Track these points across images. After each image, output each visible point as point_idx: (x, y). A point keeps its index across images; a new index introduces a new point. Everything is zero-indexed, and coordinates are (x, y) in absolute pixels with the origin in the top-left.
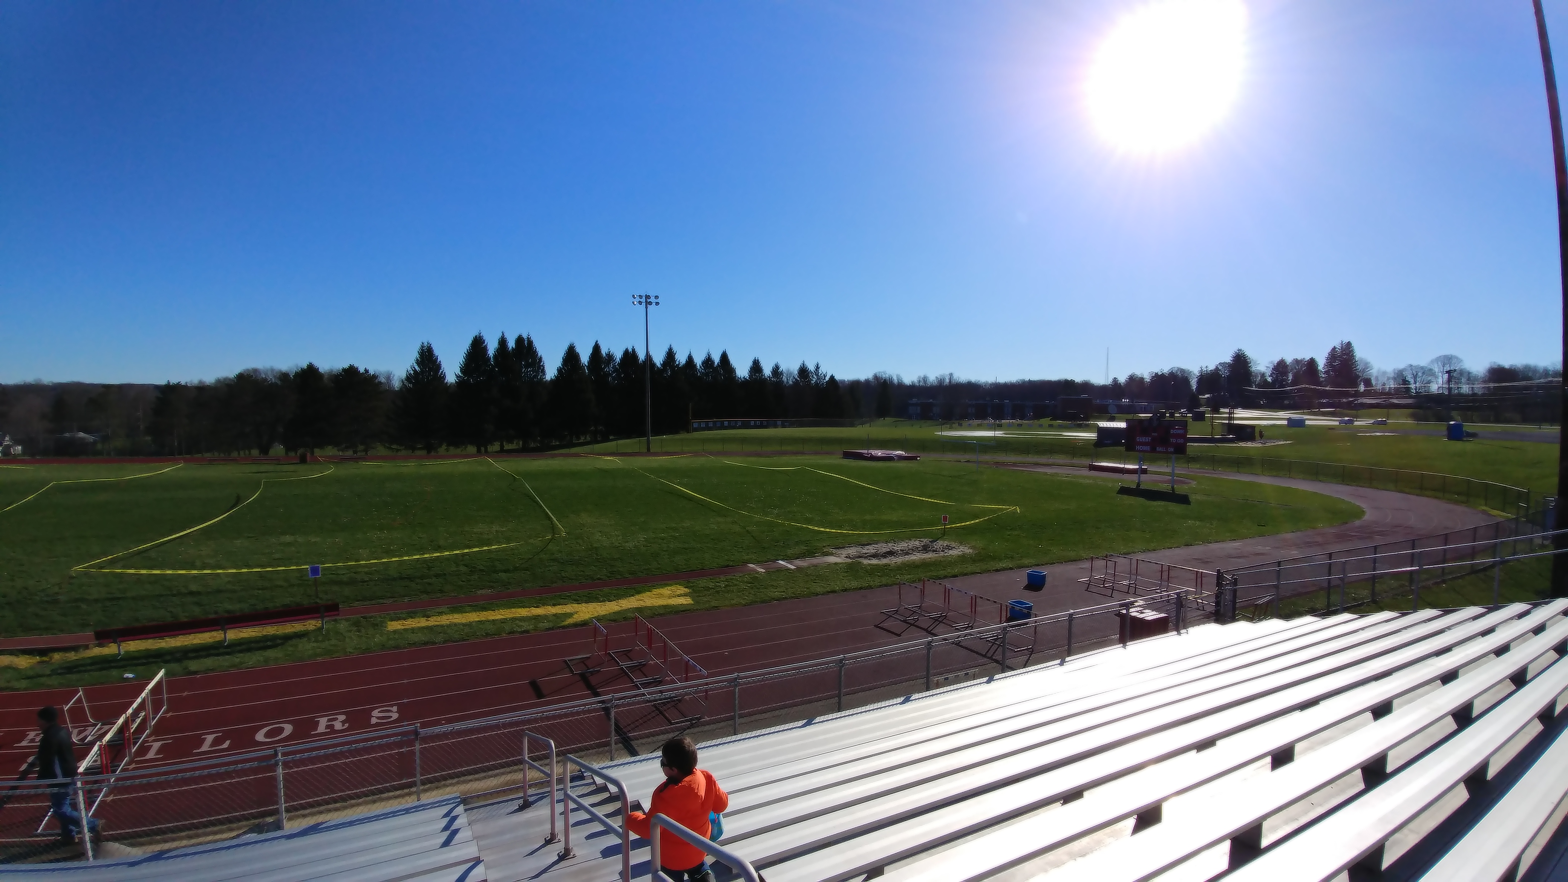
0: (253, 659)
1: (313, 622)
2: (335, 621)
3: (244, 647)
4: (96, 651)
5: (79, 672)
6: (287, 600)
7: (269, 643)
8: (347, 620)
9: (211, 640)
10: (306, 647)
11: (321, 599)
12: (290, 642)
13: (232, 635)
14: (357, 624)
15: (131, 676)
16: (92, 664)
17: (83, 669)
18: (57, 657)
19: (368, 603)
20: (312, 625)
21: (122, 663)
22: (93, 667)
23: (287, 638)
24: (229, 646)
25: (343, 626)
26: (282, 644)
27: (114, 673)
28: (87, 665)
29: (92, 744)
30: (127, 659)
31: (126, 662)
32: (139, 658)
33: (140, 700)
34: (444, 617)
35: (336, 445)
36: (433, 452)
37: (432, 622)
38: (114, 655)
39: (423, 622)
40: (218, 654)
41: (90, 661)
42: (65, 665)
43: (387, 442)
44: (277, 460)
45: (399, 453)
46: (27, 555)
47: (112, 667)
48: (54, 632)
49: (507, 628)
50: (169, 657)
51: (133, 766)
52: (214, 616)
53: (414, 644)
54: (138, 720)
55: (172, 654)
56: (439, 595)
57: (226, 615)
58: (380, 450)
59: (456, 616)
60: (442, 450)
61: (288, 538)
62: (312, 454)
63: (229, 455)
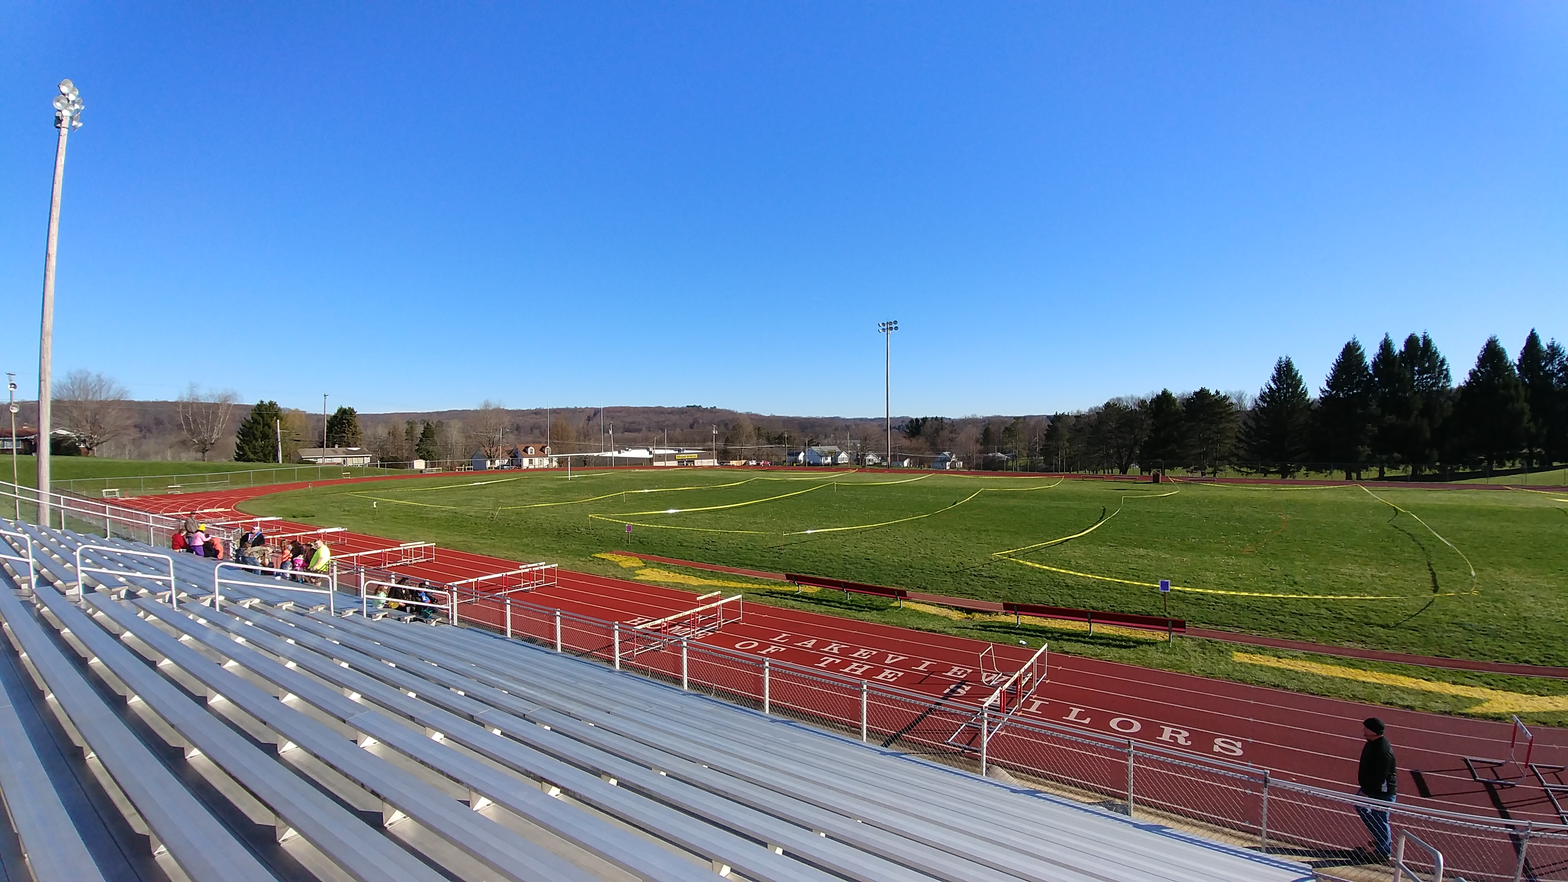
0: (1111, 654)
1: (1161, 633)
2: (1181, 637)
3: (1102, 641)
4: (1002, 618)
5: (991, 631)
6: (1139, 608)
7: (1124, 643)
8: (1193, 640)
9: (1080, 629)
10: (1154, 656)
11: (1169, 613)
12: (1141, 647)
13: (1097, 628)
14: (1202, 645)
15: (1024, 643)
16: (999, 627)
17: (994, 629)
18: (978, 616)
19: (1213, 627)
20: (1160, 636)
21: (1018, 631)
22: (1000, 630)
23: (1139, 642)
24: (1092, 638)
25: (1188, 644)
26: (1135, 647)
27: (1013, 637)
28: (996, 627)
29: (995, 688)
30: (1022, 629)
31: (1021, 632)
32: (1030, 631)
33: (1029, 663)
34: (1300, 663)
35: (1186, 466)
36: (1288, 478)
37: (1284, 664)
38: (1013, 624)
39: (1273, 662)
40: (1084, 642)
41: (998, 624)
42: (982, 624)
43: (1236, 465)
44: (1134, 480)
45: (1250, 477)
46: (964, 539)
47: (1013, 633)
48: (977, 598)
49: (1384, 697)
50: (1050, 635)
51: (1020, 713)
52: (1083, 609)
53: (1262, 682)
54: (1027, 679)
55: (1052, 633)
56: (1294, 637)
57: (1091, 610)
58: (1229, 472)
59: (1314, 664)
60: (1301, 474)
61: (1142, 552)
62: (1163, 474)
63: (1097, 473)
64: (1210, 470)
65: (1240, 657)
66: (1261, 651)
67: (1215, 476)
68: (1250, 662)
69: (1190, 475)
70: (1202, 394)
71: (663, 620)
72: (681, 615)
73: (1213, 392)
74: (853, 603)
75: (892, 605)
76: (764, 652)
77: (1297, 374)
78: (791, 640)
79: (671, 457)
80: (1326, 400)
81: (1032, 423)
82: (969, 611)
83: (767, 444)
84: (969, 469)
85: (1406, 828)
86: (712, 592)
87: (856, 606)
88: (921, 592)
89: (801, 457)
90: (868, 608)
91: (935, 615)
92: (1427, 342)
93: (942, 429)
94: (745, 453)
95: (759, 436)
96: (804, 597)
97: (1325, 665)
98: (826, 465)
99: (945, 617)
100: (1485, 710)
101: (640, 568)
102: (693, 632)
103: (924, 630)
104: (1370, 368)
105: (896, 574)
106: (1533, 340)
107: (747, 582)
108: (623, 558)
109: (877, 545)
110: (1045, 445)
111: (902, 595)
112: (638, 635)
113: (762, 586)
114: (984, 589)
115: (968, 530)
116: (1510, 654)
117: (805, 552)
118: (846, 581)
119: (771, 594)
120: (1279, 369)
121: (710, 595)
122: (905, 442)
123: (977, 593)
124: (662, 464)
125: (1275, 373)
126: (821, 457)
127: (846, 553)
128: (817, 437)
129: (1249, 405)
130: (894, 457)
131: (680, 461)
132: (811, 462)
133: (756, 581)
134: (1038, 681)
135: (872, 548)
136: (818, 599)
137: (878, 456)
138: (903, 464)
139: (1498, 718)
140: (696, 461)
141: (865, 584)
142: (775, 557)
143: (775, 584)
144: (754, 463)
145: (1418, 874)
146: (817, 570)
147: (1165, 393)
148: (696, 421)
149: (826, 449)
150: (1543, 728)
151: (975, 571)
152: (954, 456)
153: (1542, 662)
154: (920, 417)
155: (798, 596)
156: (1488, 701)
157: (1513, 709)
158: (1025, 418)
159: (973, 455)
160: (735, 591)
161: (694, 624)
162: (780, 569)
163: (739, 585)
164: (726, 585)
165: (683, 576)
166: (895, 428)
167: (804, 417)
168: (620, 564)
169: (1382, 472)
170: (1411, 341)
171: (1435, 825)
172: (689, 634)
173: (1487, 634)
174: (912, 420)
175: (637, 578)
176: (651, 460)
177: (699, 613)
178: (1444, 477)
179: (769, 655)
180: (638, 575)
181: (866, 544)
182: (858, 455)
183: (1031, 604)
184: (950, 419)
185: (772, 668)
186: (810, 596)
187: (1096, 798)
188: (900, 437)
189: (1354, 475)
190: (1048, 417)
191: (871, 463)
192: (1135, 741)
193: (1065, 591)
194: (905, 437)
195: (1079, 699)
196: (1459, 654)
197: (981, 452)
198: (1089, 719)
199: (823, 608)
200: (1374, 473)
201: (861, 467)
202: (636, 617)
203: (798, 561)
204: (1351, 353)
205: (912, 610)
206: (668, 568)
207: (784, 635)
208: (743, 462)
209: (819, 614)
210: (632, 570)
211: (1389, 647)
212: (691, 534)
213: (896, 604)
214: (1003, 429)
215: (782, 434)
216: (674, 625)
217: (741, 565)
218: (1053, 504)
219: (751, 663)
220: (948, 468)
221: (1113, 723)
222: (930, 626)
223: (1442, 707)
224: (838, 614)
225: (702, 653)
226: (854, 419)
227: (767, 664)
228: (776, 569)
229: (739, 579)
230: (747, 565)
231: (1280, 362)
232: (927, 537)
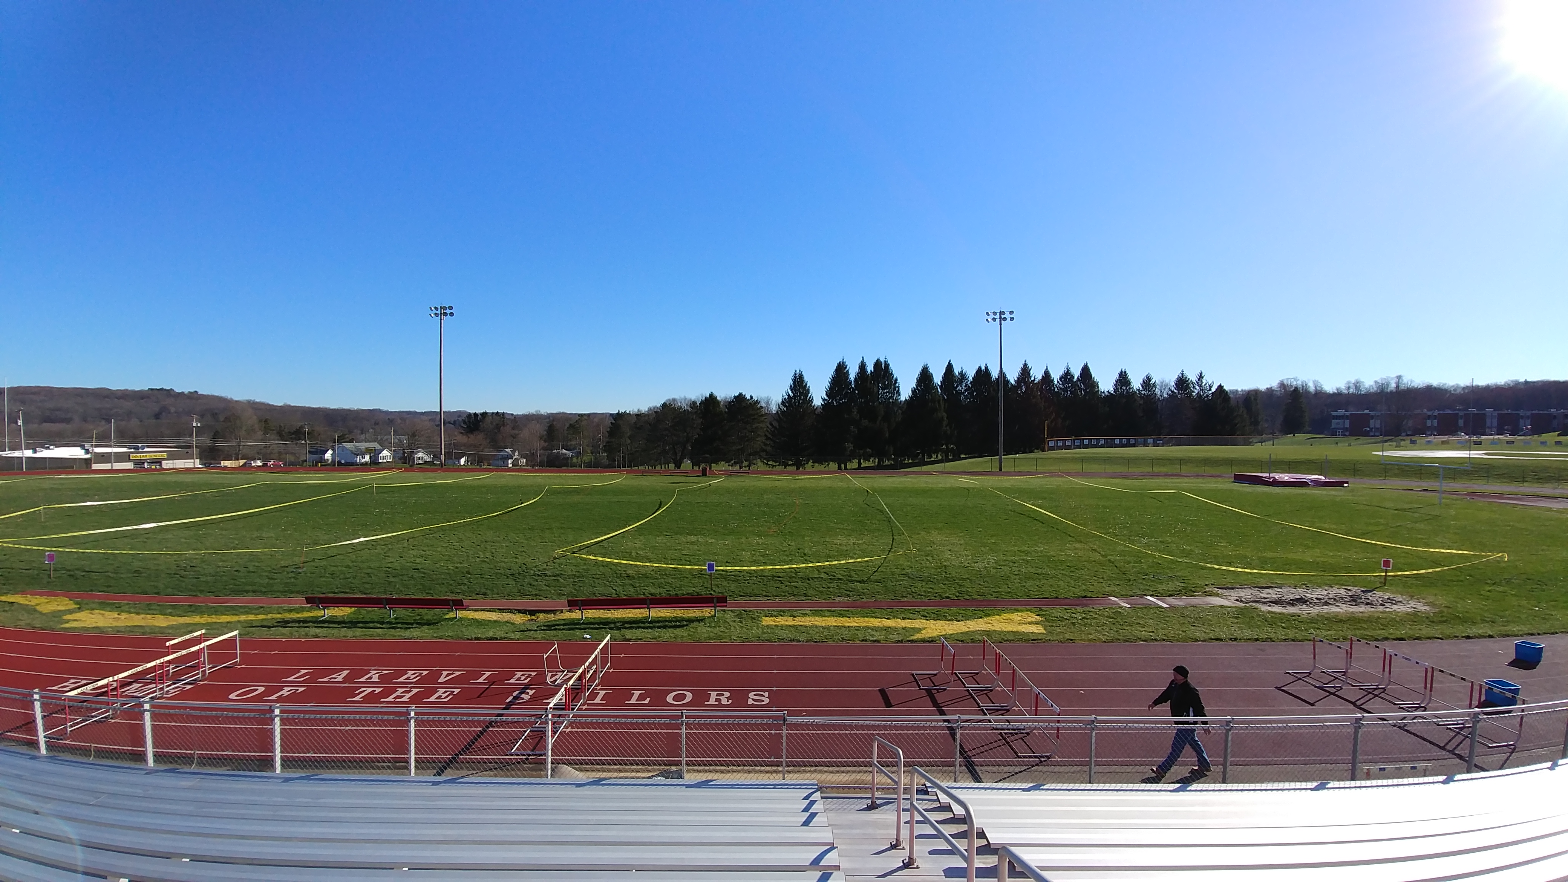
0: (667, 635)
1: (708, 610)
2: (724, 611)
3: (660, 624)
4: (568, 615)
5: (556, 629)
6: (691, 590)
7: (678, 624)
8: (733, 612)
9: (640, 616)
10: (703, 630)
11: (714, 591)
12: (692, 625)
13: (655, 613)
14: (739, 616)
15: (588, 636)
16: (564, 625)
17: (558, 627)
18: (541, 617)
19: (747, 598)
20: (707, 612)
21: (583, 626)
22: (564, 627)
23: (690, 621)
24: (651, 622)
25: (729, 616)
26: (687, 625)
27: (578, 632)
28: (561, 625)
29: (560, 686)
30: (587, 624)
31: (586, 626)
32: (593, 624)
33: (593, 656)
34: (808, 618)
35: (728, 461)
36: (801, 469)
37: (798, 621)
38: (578, 620)
39: (790, 621)
40: (644, 628)
41: (563, 622)
42: (546, 624)
43: (765, 459)
44: (686, 473)
45: (775, 469)
46: (527, 540)
47: (577, 628)
48: (541, 597)
49: (861, 635)
50: (613, 626)
51: (586, 707)
52: (642, 596)
53: (782, 639)
54: (591, 672)
55: (615, 623)
56: (804, 598)
57: (650, 597)
58: (760, 466)
59: (817, 618)
60: (809, 466)
61: (693, 538)
62: (710, 468)
63: (655, 468)
64: (745, 463)
65: (767, 621)
66: (781, 614)
67: (749, 469)
68: (774, 624)
69: (731, 468)
70: (740, 398)
71: (111, 679)
72: (140, 669)
73: (748, 397)
74: (397, 621)
75: (447, 617)
76: (274, 697)
77: (806, 384)
78: (313, 677)
79: (120, 457)
80: (826, 406)
81: (596, 420)
82: (532, 613)
83: (278, 440)
84: (533, 466)
85: (878, 734)
86: (191, 632)
87: (402, 623)
88: (480, 599)
89: (328, 455)
90: (417, 623)
91: (495, 621)
92: (887, 365)
93: (504, 425)
94: (245, 451)
95: (266, 430)
96: (333, 622)
97: (824, 618)
98: (362, 464)
99: (507, 622)
100: (923, 636)
101: (71, 612)
102: (162, 689)
103: (483, 639)
104: (853, 383)
105: (452, 582)
106: (950, 367)
107: (247, 613)
108: (43, 599)
109: (428, 553)
110: (608, 442)
111: (459, 604)
112: (71, 704)
113: (269, 616)
114: (548, 588)
115: (532, 529)
116: (936, 593)
117: (333, 569)
118: (389, 596)
119: (284, 623)
120: (795, 381)
121: (188, 637)
122: (461, 439)
123: (541, 593)
124: (107, 466)
125: (792, 383)
126: (357, 455)
127: (389, 565)
128: (350, 432)
129: (774, 409)
130: (448, 455)
131: (139, 463)
132: (343, 462)
133: (260, 610)
134: (602, 672)
135: (421, 556)
136: (351, 622)
137: (429, 454)
138: (459, 462)
139: (932, 640)
140: (163, 462)
141: (413, 597)
142: (290, 578)
143: (290, 611)
144: (259, 463)
145: (888, 768)
146: (350, 588)
147: (711, 395)
148: (164, 409)
149: (363, 446)
150: (961, 644)
151: (539, 571)
152: (516, 454)
153: (957, 597)
154: (479, 411)
155: (324, 622)
156: (925, 629)
157: (940, 632)
158: (589, 415)
159: (536, 451)
160: (229, 627)
161: (162, 678)
162: (298, 592)
163: (235, 618)
164: (214, 620)
165: (143, 616)
166: (450, 423)
167: (331, 408)
168: (38, 608)
169: (860, 464)
170: (878, 364)
171: (896, 728)
172: (155, 691)
173: (922, 580)
174: (470, 415)
175: (67, 625)
176: (87, 462)
177: (169, 662)
178: (898, 466)
179: (280, 699)
180: (68, 621)
181: (415, 552)
182: (404, 453)
183: (595, 598)
184: (512, 414)
185: (285, 715)
186: (341, 619)
187: (654, 771)
188: (456, 433)
189: (843, 466)
190: (611, 414)
191: (421, 462)
192: (687, 710)
193: (627, 581)
194: (462, 433)
195: (638, 682)
196: (906, 597)
197: (545, 449)
198: (648, 699)
199: (358, 632)
200: (854, 464)
201: (408, 466)
202: (67, 680)
203: (323, 579)
204: (841, 369)
205: (469, 620)
206: (119, 608)
207: (303, 672)
208: (242, 462)
209: (354, 639)
210: (57, 615)
211: (864, 597)
212: (155, 559)
213: (451, 615)
214: (567, 425)
215: (302, 427)
216: (130, 684)
217: (237, 592)
218: (615, 499)
219: (252, 715)
220: (510, 465)
221: (670, 699)
222: (491, 634)
223: (896, 637)
224: (379, 635)
225: (176, 715)
226: (400, 412)
227: (277, 712)
228: (292, 592)
229: (234, 611)
230: (247, 592)
231: (795, 374)
232: (487, 539)
